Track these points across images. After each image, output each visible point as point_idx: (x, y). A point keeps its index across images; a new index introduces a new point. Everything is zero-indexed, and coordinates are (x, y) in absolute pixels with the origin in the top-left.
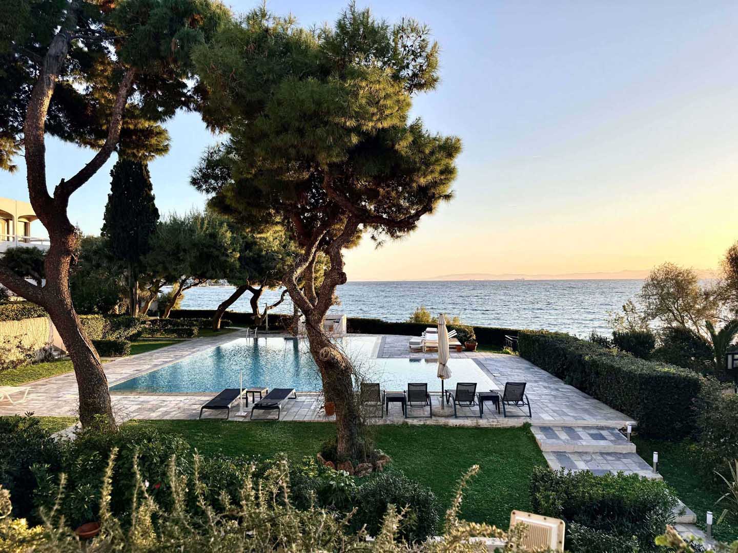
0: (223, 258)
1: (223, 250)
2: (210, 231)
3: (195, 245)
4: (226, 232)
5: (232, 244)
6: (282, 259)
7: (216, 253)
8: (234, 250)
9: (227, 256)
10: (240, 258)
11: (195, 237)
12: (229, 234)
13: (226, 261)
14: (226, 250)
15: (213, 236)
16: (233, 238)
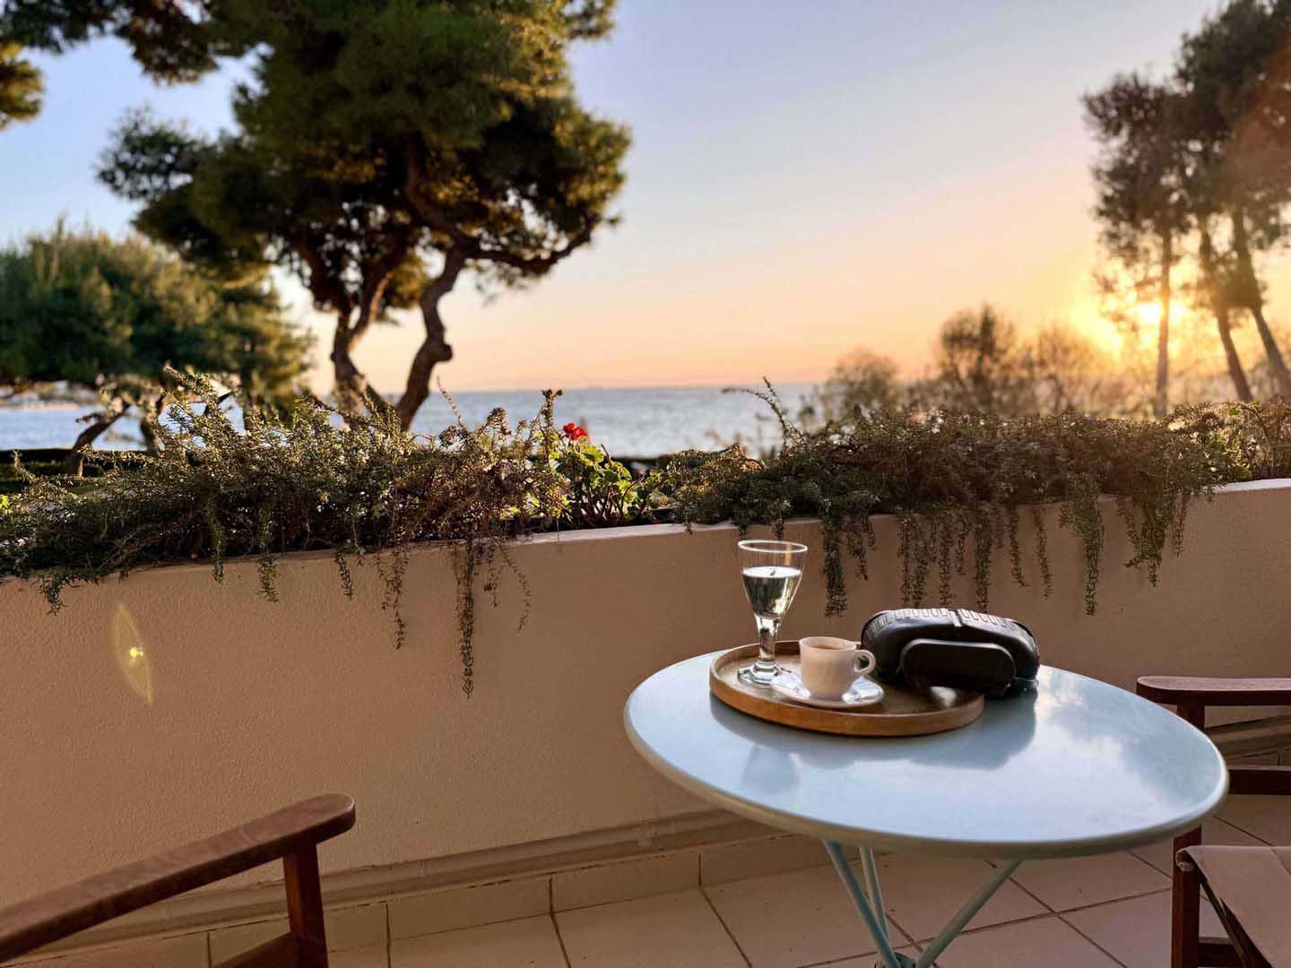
0: (98, 337)
1: (94, 322)
2: (61, 284)
3: (31, 312)
4: (99, 284)
5: (114, 309)
6: (217, 340)
7: (78, 327)
8: (119, 321)
9: (105, 333)
10: (132, 339)
11: (33, 293)
12: (105, 290)
13: (100, 344)
14: (101, 320)
15: (70, 293)
16: (115, 299)
